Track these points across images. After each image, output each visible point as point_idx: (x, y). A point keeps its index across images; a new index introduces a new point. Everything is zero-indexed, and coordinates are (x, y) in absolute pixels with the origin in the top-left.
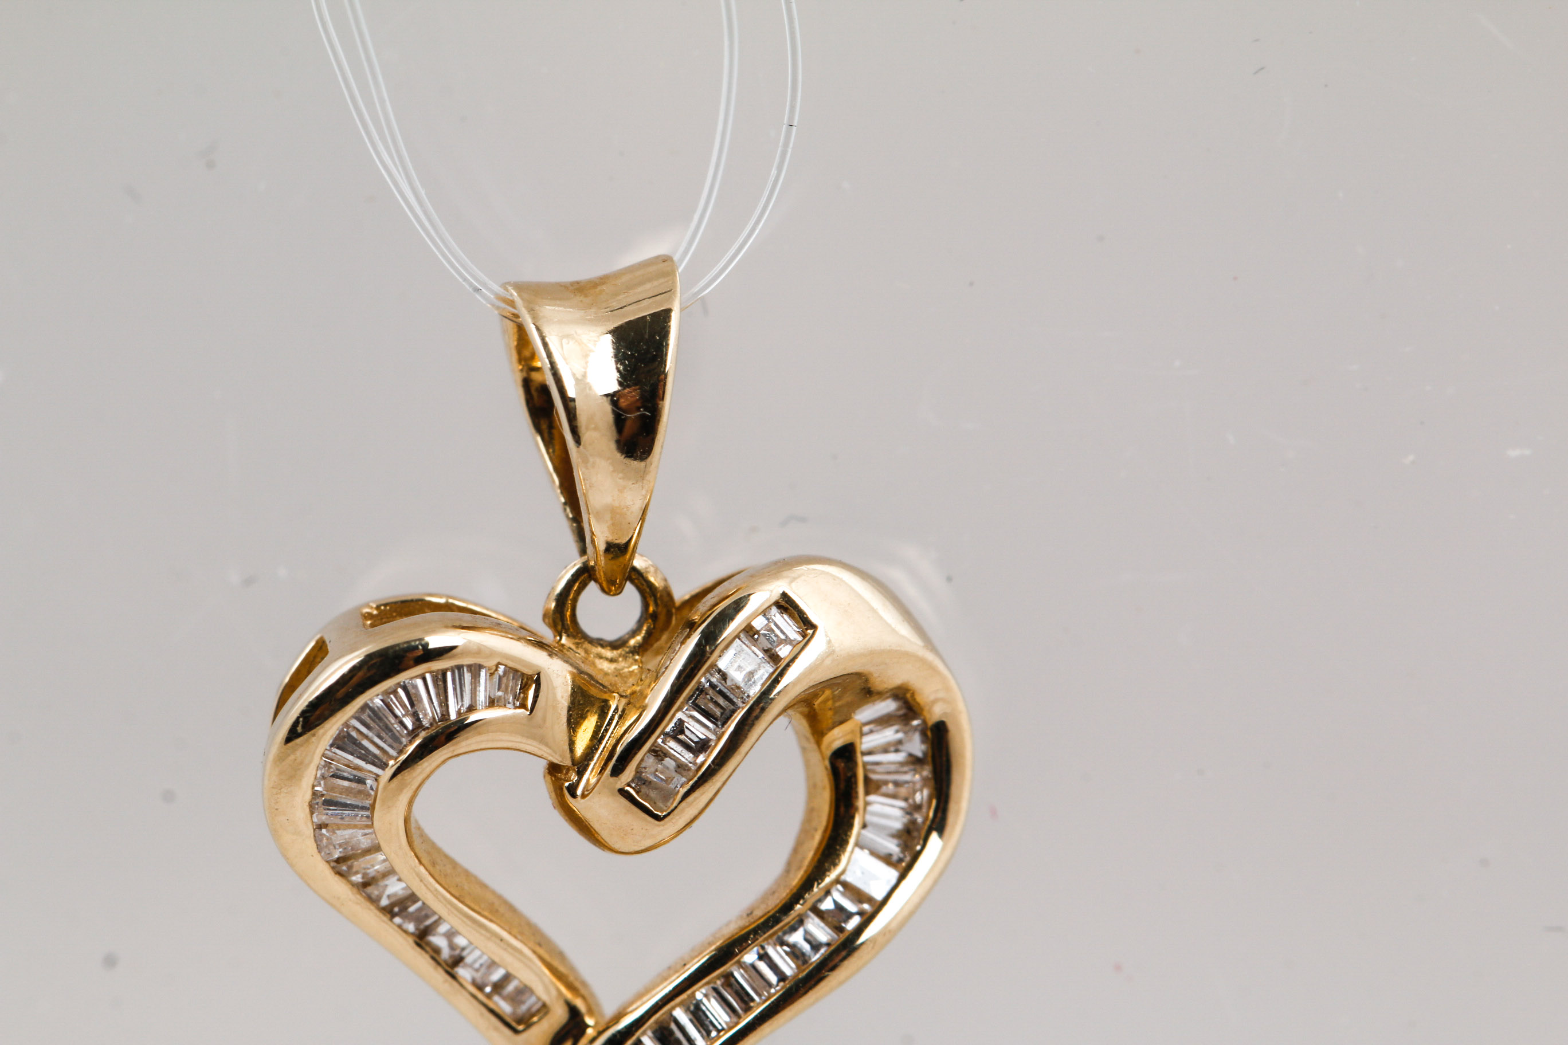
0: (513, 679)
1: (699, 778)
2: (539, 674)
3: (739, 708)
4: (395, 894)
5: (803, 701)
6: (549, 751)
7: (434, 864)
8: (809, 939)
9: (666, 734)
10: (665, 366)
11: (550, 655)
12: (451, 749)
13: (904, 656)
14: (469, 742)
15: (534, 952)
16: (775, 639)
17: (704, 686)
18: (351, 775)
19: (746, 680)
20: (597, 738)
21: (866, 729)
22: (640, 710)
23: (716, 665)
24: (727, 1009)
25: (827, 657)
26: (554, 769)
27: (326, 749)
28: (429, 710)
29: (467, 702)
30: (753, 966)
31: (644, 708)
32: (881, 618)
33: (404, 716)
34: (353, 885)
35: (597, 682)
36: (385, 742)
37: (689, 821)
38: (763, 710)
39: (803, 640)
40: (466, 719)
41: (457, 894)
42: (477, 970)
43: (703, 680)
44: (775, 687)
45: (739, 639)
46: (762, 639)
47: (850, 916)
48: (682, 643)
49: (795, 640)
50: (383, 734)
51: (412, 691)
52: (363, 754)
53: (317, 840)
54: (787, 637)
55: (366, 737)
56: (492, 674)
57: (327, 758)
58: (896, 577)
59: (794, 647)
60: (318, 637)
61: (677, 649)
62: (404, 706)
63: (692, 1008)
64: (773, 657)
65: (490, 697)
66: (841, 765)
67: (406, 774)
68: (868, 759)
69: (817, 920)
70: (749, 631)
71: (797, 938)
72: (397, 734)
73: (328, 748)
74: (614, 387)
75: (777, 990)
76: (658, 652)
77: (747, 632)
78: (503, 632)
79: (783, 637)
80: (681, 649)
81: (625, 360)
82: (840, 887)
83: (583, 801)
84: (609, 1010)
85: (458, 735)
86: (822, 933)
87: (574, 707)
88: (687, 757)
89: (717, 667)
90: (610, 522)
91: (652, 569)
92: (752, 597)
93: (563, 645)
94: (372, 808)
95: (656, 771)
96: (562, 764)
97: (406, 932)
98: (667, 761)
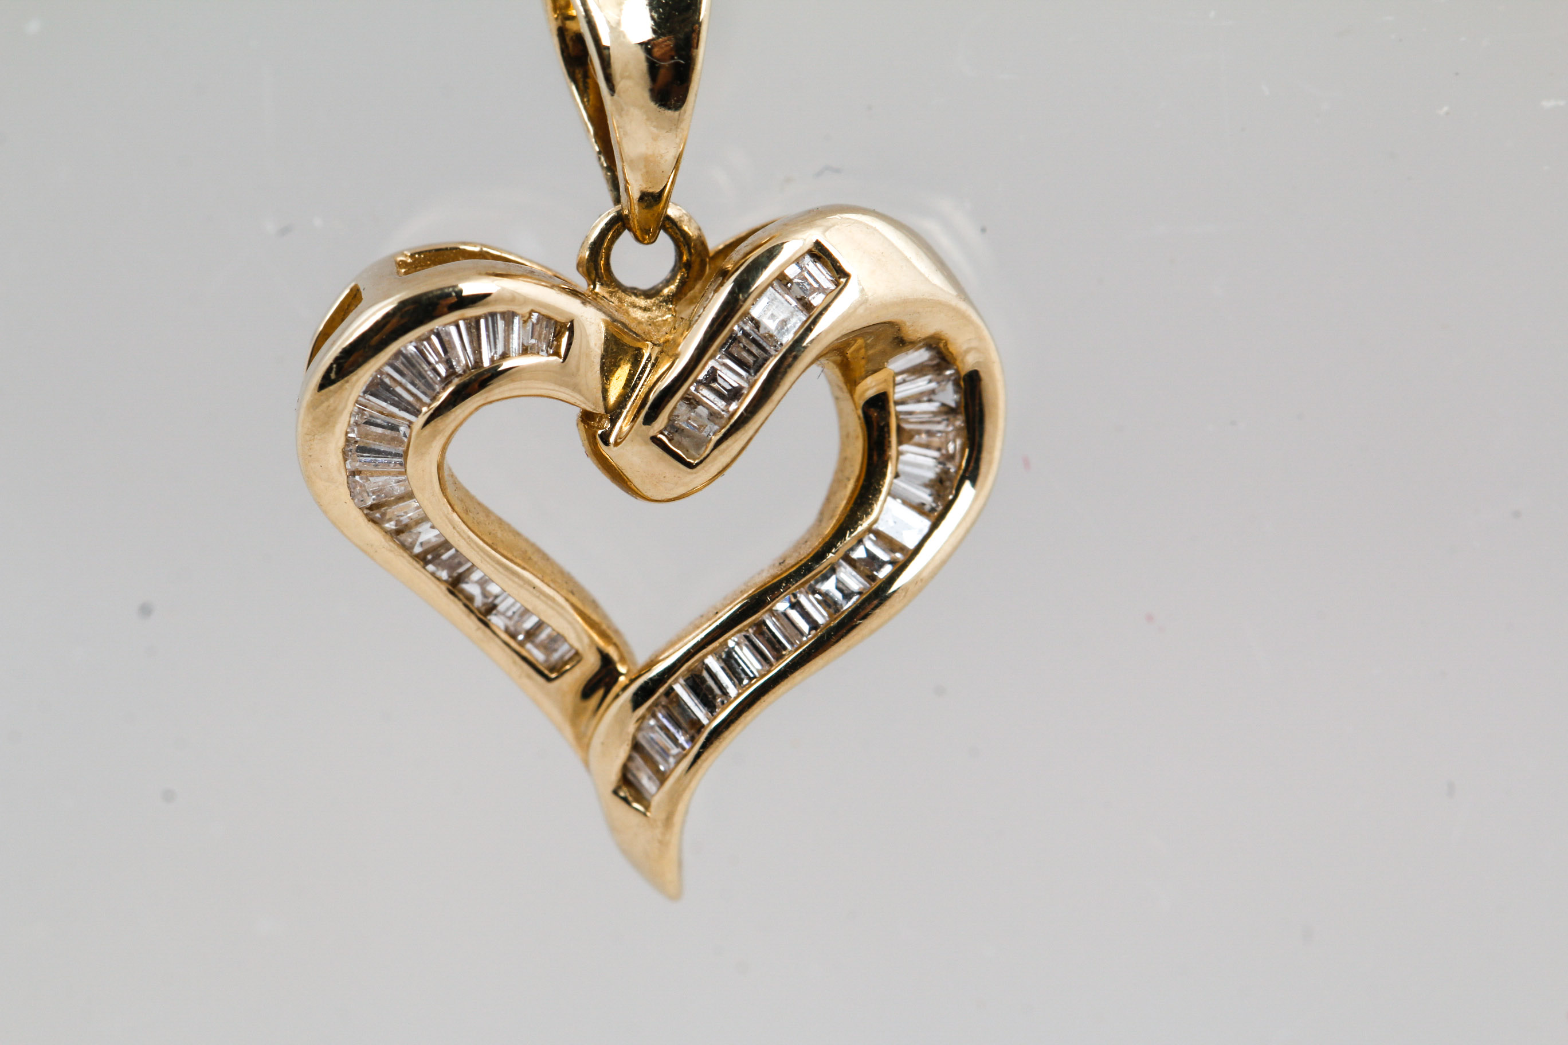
0: (546, 327)
1: (732, 426)
2: (572, 322)
3: (772, 356)
4: (428, 542)
5: (835, 350)
6: (582, 399)
7: (467, 511)
8: (841, 587)
9: (699, 383)
10: (700, 14)
11: (584, 303)
12: (484, 396)
13: (936, 305)
14: (501, 389)
15: (567, 600)
16: (808, 287)
17: (737, 334)
18: (385, 422)
19: (779, 328)
20: (630, 386)
21: (899, 379)
22: (673, 358)
23: (749, 313)
24: (759, 657)
25: (861, 305)
26: (587, 417)
27: (360, 396)
28: (463, 358)
29: (500, 349)
30: (785, 615)
31: (676, 356)
32: (914, 267)
33: (437, 363)
34: (387, 532)
35: (631, 331)
36: (418, 389)
37: (721, 469)
38: (796, 358)
39: (836, 288)
40: (499, 366)
41: (490, 542)
42: (510, 618)
43: (736, 328)
44: (807, 335)
45: (773, 287)
46: (795, 287)
47: (882, 564)
48: (716, 291)
49: (828, 289)
50: (417, 382)
51: (446, 339)
52: (396, 401)
53: (351, 487)
54: (820, 285)
55: (400, 384)
56: (525, 322)
57: (360, 405)
58: (930, 228)
59: (827, 295)
60: (352, 285)
61: (710, 297)
62: (437, 353)
63: (724, 656)
64: (806, 306)
65: (523, 345)
66: (874, 414)
67: (439, 421)
68: (900, 408)
69: (849, 569)
70: (782, 280)
71: (829, 586)
72: (431, 381)
73: (362, 394)
74: (648, 35)
75: (809, 637)
76: (692, 301)
77: (781, 281)
78: (537, 280)
79: (816, 286)
80: (714, 297)
81: (659, 7)
82: (872, 536)
83: (616, 448)
84: (641, 658)
85: (492, 382)
86: (854, 582)
87: (607, 355)
88: (719, 405)
89: (750, 315)
90: (644, 170)
91: (686, 218)
92: (785, 245)
93: (597, 294)
94: (405, 455)
95: (689, 419)
96: (594, 411)
97: (439, 579)
98: (700, 409)
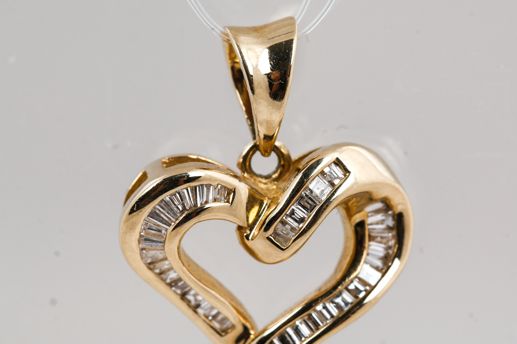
0: (224, 190)
1: (300, 234)
2: (235, 189)
3: (317, 205)
4: (172, 278)
5: (344, 203)
6: (238, 221)
7: (189, 266)
8: (344, 301)
9: (287, 215)
10: (291, 63)
11: (240, 181)
12: (198, 219)
13: (386, 185)
14: (205, 216)
15: (230, 303)
16: (333, 177)
17: (303, 196)
18: (156, 228)
19: (321, 193)
20: (258, 216)
21: (370, 214)
22: (277, 205)
23: (308, 187)
24: (310, 329)
25: (355, 185)
26: (240, 228)
27: (146, 218)
28: (189, 203)
29: (205, 200)
30: (320, 312)
31: (278, 204)
32: (377, 169)
33: (178, 205)
34: (156, 274)
35: (259, 193)
36: (170, 215)
37: (295, 251)
38: (327, 206)
39: (345, 177)
40: (204, 207)
41: (198, 279)
42: (206, 310)
43: (303, 193)
44: (333, 197)
45: (318, 176)
46: (328, 177)
47: (361, 291)
48: (295, 177)
49: (341, 177)
50: (169, 212)
51: (182, 194)
52: (161, 220)
53: (141, 255)
54: (338, 176)
55: (163, 213)
56: (215, 188)
57: (146, 221)
58: (384, 152)
59: (341, 180)
60: (143, 171)
61: (292, 180)
62: (178, 200)
63: (295, 328)
64: (332, 184)
65: (214, 198)
66: (359, 229)
67: (179, 229)
68: (370, 227)
69: (347, 293)
70: (322, 173)
71: (339, 300)
72: (176, 212)
73: (147, 217)
74: (269, 71)
75: (329, 322)
76: (284, 181)
77: (322, 174)
78: (220, 171)
79: (336, 176)
80: (294, 180)
81: (274, 60)
82: (357, 280)
83: (252, 242)
84: (260, 327)
85: (201, 213)
86: (349, 298)
87: (249, 203)
88: (295, 224)
89: (309, 188)
90: (266, 127)
91: (283, 147)
92: (324, 159)
93: (245, 177)
94: (164, 242)
95: (282, 230)
96: (243, 226)
97: (177, 293)
98: (287, 226)
